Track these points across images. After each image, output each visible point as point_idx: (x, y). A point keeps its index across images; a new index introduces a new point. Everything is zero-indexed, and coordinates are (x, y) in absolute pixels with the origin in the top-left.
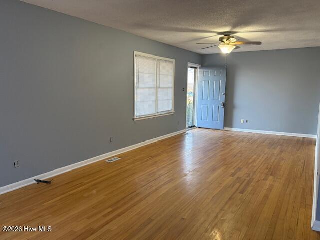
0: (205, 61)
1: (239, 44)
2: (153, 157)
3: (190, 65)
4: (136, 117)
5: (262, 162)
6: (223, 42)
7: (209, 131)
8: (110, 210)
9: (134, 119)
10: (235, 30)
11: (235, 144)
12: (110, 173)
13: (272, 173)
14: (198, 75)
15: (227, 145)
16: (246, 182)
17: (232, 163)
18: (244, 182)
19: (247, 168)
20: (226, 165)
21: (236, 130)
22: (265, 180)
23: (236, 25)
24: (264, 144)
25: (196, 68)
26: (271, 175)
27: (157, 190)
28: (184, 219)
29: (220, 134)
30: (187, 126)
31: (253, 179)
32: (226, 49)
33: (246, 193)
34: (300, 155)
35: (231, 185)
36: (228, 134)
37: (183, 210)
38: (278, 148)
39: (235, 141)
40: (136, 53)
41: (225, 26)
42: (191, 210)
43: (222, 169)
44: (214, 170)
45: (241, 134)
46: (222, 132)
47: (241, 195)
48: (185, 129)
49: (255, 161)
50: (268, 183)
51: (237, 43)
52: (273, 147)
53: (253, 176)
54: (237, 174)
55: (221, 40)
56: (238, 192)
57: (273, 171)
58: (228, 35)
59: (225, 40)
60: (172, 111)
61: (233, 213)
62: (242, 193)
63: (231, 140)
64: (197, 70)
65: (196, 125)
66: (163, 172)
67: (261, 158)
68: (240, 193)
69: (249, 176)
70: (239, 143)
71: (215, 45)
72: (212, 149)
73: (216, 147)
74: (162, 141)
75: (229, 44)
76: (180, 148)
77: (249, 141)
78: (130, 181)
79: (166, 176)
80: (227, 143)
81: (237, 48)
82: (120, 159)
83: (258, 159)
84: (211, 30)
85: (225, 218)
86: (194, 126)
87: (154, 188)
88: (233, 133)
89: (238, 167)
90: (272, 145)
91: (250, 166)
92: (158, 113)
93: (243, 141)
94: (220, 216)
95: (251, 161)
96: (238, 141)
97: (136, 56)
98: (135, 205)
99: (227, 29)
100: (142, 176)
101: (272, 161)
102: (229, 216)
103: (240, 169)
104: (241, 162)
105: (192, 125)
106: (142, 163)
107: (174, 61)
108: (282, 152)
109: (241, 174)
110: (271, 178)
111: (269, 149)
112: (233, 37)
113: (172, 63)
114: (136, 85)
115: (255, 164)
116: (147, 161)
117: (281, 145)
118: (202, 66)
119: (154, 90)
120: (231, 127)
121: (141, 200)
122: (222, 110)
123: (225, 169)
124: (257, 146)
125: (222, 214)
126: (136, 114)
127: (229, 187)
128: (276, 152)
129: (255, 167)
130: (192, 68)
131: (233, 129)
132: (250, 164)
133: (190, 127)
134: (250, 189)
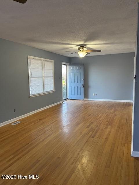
0: (72, 61)
1: (89, 51)
2: (42, 119)
3: (63, 63)
4: (30, 96)
5: (104, 117)
6: (80, 50)
7: (76, 101)
8: (12, 156)
9: (29, 97)
10: (86, 43)
11: (90, 107)
12: (13, 132)
13: (110, 124)
14: (68, 69)
15: (86, 108)
16: (96, 130)
17: (88, 119)
18: (94, 130)
19: (96, 122)
20: (85, 121)
21: (90, 100)
22: (106, 128)
23: (86, 41)
24: (106, 107)
25: (66, 65)
26: (110, 125)
27: (43, 140)
28: (59, 158)
29: (82, 102)
30: (63, 99)
31: (100, 128)
32: (82, 55)
33: (96, 137)
34: (124, 112)
35: (87, 133)
36: (86, 102)
37: (59, 152)
38: (113, 109)
39: (89, 106)
40: (29, 56)
41: (80, 41)
42: (63, 151)
43: (83, 123)
44: (78, 124)
45: (94, 102)
46: (83, 101)
47: (93, 139)
48: (62, 100)
49: (100, 117)
50: (108, 130)
51: (88, 51)
52: (110, 108)
53: (99, 127)
54: (91, 126)
55: (79, 49)
56: (91, 137)
57: (110, 123)
58: (82, 46)
59: (81, 49)
60: (53, 91)
61: (88, 150)
62: (93, 137)
63: (88, 106)
64: (67, 66)
65: (68, 98)
66: (47, 128)
67: (104, 115)
68: (92, 138)
69: (97, 126)
70: (92, 107)
71: (75, 52)
72: (77, 112)
73: (80, 110)
74: (48, 109)
75: (83, 52)
76: (59, 112)
77: (97, 106)
78: (26, 136)
79: (49, 130)
80: (85, 107)
81: (88, 53)
82: (20, 122)
83: (102, 116)
84: (72, 43)
85: (83, 154)
86: (67, 99)
87: (42, 140)
88: (89, 101)
89: (92, 121)
90: (110, 107)
91: (98, 120)
92: (45, 92)
93: (94, 106)
94: (80, 153)
95: (98, 117)
96: (92, 106)
97: (29, 58)
98: (29, 151)
99: (81, 43)
100: (34, 132)
101: (110, 116)
102: (86, 153)
103: (92, 123)
104: (93, 118)
105: (66, 98)
106: (35, 124)
107: (53, 61)
108: (115, 111)
109: (93, 126)
110: (109, 127)
111: (108, 109)
112: (85, 48)
113: (52, 62)
114: (30, 76)
115: (101, 119)
116: (38, 122)
117: (115, 107)
118: (70, 64)
119: (41, 78)
120: (88, 98)
121: (33, 148)
122: (82, 89)
123: (84, 123)
124: (101, 108)
125: (82, 152)
126: (30, 93)
127: (86, 135)
128: (112, 111)
129: (100, 121)
130: (64, 65)
131: (89, 99)
132: (98, 119)
133: (65, 99)
134: (98, 135)
